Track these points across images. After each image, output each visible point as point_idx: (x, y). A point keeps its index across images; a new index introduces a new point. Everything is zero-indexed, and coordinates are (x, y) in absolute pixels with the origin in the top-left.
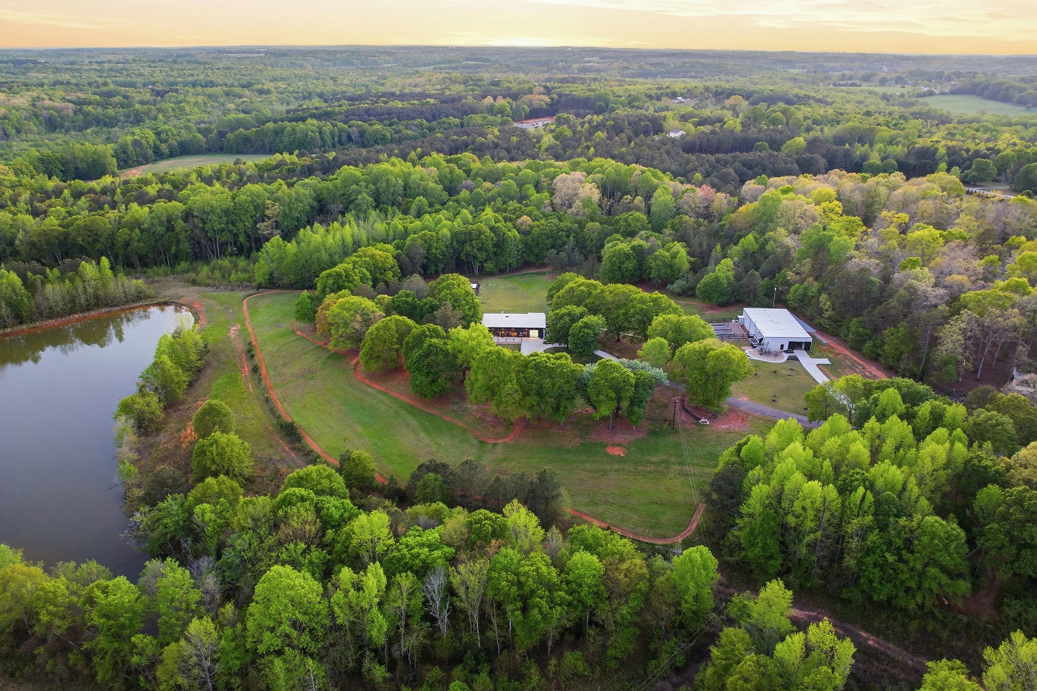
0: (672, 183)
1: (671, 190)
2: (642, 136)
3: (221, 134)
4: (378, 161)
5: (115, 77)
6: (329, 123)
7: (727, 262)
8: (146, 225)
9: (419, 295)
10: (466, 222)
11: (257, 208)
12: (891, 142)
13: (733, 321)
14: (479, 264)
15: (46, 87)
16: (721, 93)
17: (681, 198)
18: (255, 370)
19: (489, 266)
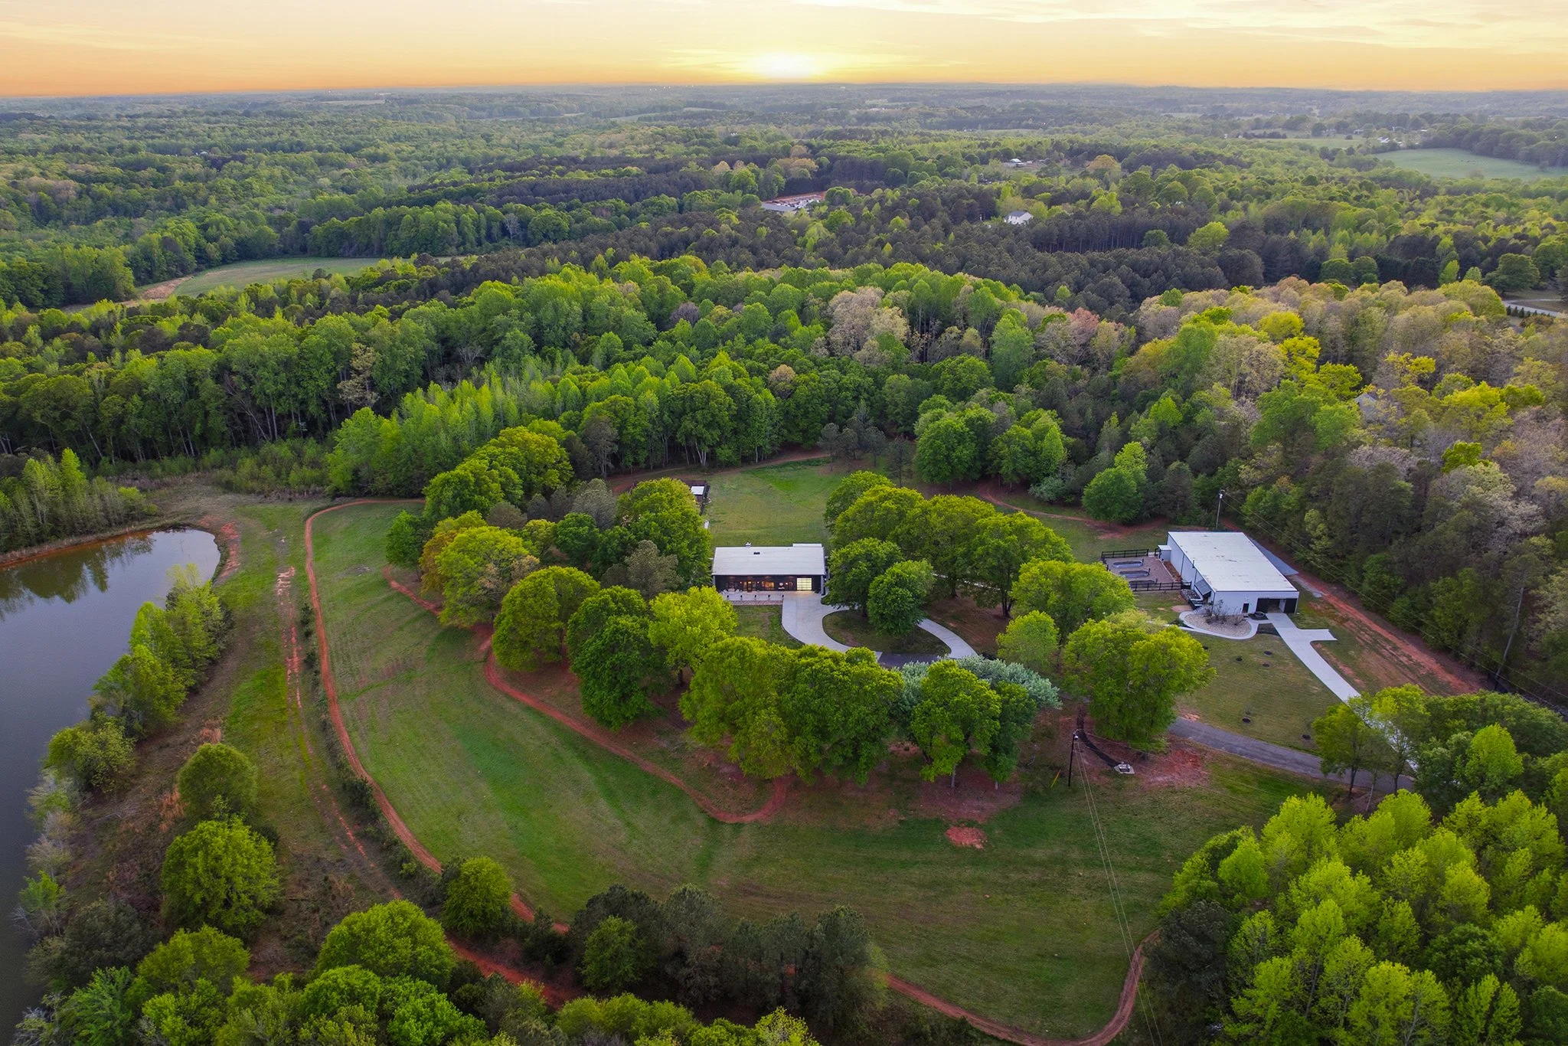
0: (1024, 304)
1: (1024, 317)
2: (966, 223)
3: (304, 227)
4: (543, 272)
5: (153, 138)
6: (471, 208)
7: (1133, 448)
8: (151, 389)
9: (602, 521)
10: (685, 379)
11: (337, 356)
12: (1359, 226)
13: (1151, 554)
14: (707, 450)
15: (40, 156)
16: (1079, 152)
17: (1043, 330)
18: (310, 662)
19: (725, 453)
